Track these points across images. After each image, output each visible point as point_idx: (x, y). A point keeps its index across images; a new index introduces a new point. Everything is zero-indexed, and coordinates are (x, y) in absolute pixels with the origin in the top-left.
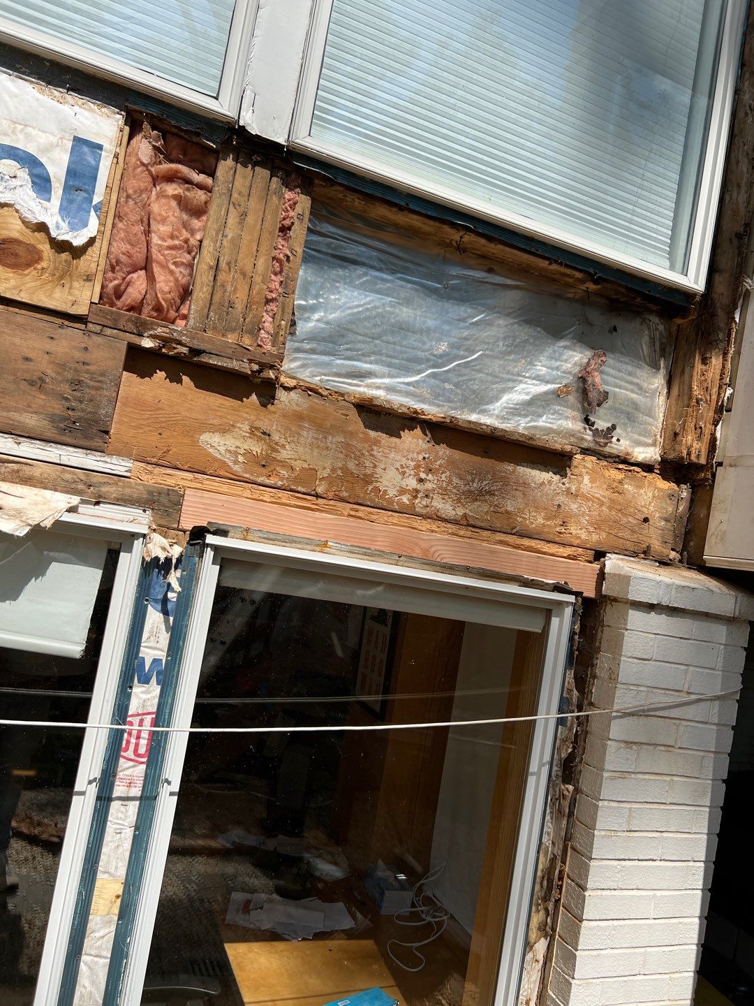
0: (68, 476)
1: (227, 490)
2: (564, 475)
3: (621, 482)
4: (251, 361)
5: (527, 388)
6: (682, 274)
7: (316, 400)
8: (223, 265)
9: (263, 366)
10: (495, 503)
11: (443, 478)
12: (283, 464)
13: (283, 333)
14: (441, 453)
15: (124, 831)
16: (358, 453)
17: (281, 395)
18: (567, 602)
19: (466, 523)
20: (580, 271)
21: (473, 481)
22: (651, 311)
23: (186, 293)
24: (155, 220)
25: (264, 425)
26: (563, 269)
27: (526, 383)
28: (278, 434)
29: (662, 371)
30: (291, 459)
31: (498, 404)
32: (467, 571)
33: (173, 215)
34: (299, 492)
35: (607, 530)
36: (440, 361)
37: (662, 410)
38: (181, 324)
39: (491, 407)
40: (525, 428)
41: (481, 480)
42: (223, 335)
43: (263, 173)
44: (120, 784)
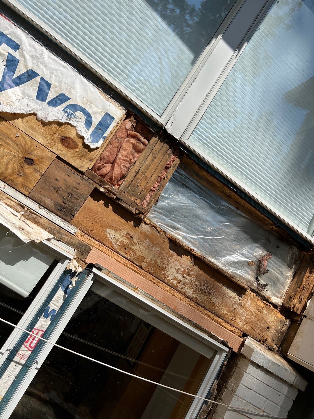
0: (52, 227)
1: (108, 253)
2: (241, 297)
3: (263, 308)
4: (136, 209)
5: (237, 257)
6: (311, 236)
7: (155, 232)
8: (140, 172)
9: (140, 212)
10: (210, 298)
11: (193, 280)
12: (133, 251)
13: (152, 203)
14: (195, 269)
15: (11, 377)
16: (163, 257)
17: (143, 225)
18: (225, 351)
19: (195, 301)
20: (272, 221)
21: (204, 285)
22: (295, 245)
23: (123, 177)
24: (123, 149)
25: (132, 234)
26: (265, 218)
27: (237, 255)
28: (136, 239)
29: (293, 270)
30: (137, 250)
31: (224, 259)
32: (189, 321)
33: (129, 149)
34: (135, 264)
35: (251, 326)
36: (207, 234)
37: (288, 285)
38: (117, 187)
39: (220, 258)
40: (231, 272)
41: (207, 286)
42: (130, 197)
43: (167, 146)
44: (18, 356)
